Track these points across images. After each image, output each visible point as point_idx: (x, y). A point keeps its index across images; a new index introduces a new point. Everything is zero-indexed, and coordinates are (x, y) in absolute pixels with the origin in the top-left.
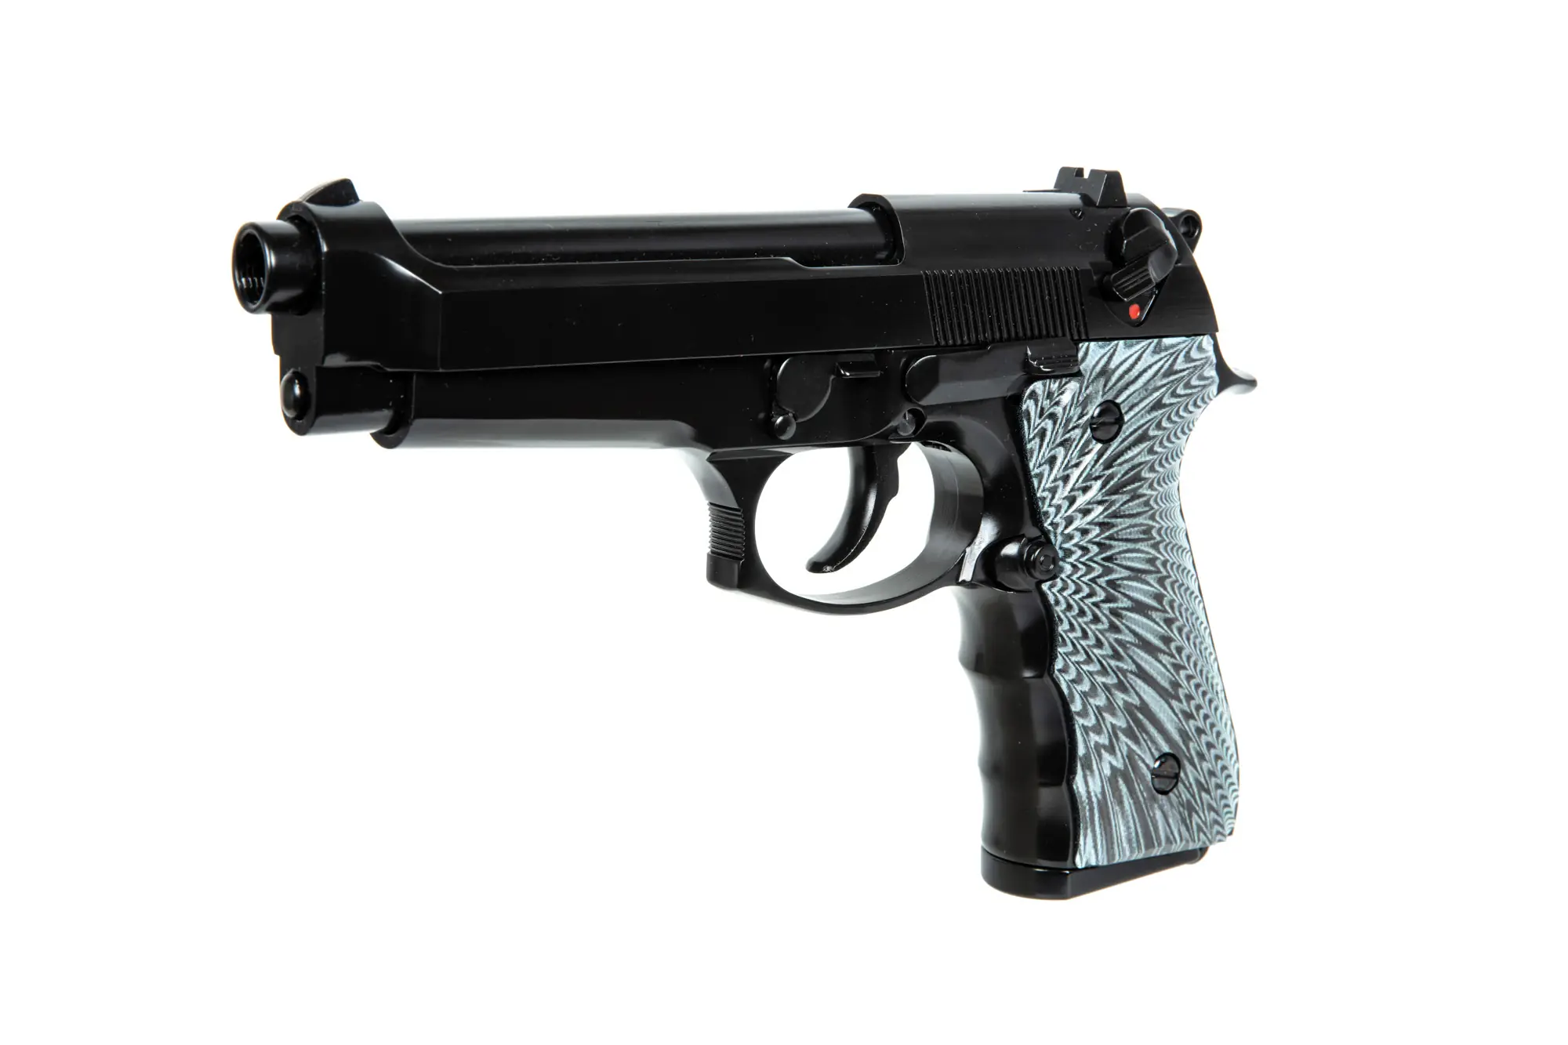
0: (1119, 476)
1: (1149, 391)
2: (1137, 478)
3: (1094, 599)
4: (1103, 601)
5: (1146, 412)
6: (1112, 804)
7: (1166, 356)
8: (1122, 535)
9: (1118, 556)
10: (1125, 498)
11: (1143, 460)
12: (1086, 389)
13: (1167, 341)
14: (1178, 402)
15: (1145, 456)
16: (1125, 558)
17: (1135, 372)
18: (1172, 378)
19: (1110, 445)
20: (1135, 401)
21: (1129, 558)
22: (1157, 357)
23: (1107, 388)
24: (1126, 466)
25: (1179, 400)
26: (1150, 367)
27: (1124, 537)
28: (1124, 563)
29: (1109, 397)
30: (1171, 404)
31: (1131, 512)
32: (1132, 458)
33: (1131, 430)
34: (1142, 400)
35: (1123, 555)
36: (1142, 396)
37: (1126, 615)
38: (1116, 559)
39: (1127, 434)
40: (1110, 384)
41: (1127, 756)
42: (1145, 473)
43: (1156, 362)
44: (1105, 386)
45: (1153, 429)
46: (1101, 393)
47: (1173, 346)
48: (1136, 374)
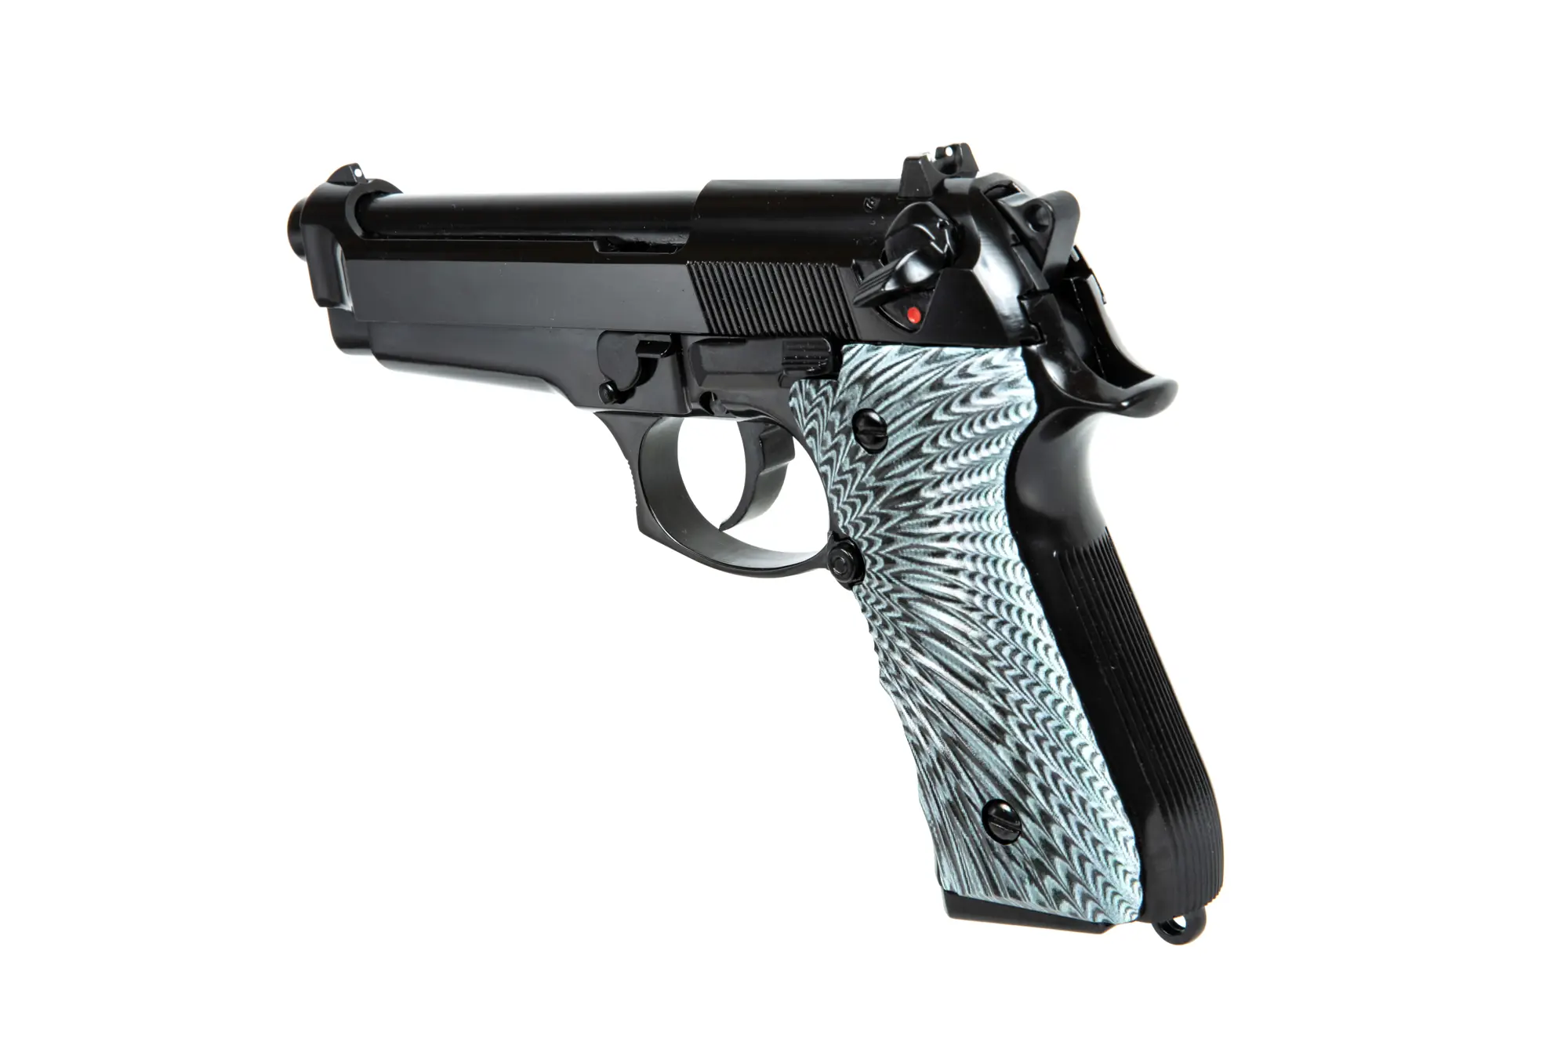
0: (891, 490)
1: (913, 404)
2: (914, 494)
3: (892, 614)
4: (900, 619)
5: (913, 426)
6: (952, 833)
7: (938, 368)
8: (906, 553)
9: (907, 575)
10: (903, 515)
11: (918, 477)
12: (840, 395)
13: (948, 351)
14: (950, 421)
15: (920, 473)
16: (913, 578)
17: (897, 382)
18: (942, 393)
19: (877, 456)
20: (898, 413)
21: (918, 580)
22: (927, 368)
23: (865, 395)
24: (899, 482)
25: (951, 418)
26: (916, 378)
27: (910, 556)
28: (912, 583)
29: (866, 405)
30: (942, 422)
31: (912, 531)
32: (904, 474)
33: (897, 443)
34: (904, 413)
35: (911, 575)
36: (905, 408)
37: (924, 639)
38: (904, 578)
39: (893, 447)
40: (869, 391)
41: (956, 789)
42: (926, 491)
43: (926, 373)
44: (864, 393)
45: (928, 446)
46: (858, 400)
47: (951, 357)
48: (899, 384)
